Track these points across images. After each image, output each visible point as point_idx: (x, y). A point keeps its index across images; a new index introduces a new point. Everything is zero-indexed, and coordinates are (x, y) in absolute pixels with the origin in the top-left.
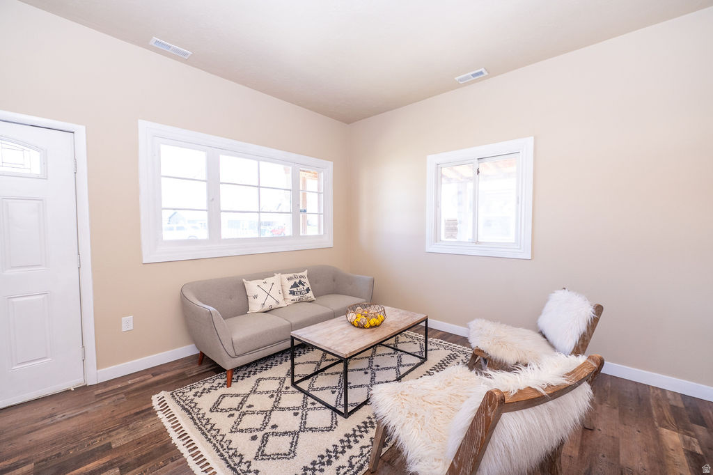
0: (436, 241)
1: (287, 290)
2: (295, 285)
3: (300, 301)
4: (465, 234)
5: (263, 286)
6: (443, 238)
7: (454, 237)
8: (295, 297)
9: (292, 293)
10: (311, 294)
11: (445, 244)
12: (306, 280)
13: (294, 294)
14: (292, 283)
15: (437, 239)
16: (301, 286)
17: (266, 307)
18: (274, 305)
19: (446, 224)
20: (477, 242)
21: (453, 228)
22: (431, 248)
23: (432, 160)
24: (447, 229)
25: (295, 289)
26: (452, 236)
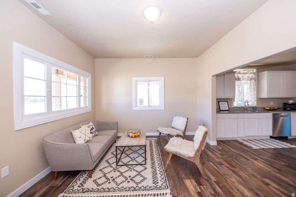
0: (136, 106)
1: (89, 131)
2: (91, 130)
3: (95, 136)
4: (145, 103)
5: (82, 132)
6: (138, 105)
7: (143, 105)
8: (93, 135)
9: (91, 133)
10: (97, 132)
11: (139, 107)
12: (94, 127)
13: (92, 134)
14: (90, 129)
15: (136, 105)
16: (93, 129)
17: (86, 141)
18: (89, 139)
19: (139, 100)
20: (149, 106)
21: (141, 101)
22: (134, 109)
23: (134, 79)
24: (140, 102)
25: (92, 131)
26: (141, 104)
